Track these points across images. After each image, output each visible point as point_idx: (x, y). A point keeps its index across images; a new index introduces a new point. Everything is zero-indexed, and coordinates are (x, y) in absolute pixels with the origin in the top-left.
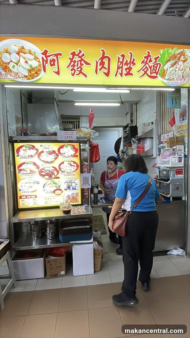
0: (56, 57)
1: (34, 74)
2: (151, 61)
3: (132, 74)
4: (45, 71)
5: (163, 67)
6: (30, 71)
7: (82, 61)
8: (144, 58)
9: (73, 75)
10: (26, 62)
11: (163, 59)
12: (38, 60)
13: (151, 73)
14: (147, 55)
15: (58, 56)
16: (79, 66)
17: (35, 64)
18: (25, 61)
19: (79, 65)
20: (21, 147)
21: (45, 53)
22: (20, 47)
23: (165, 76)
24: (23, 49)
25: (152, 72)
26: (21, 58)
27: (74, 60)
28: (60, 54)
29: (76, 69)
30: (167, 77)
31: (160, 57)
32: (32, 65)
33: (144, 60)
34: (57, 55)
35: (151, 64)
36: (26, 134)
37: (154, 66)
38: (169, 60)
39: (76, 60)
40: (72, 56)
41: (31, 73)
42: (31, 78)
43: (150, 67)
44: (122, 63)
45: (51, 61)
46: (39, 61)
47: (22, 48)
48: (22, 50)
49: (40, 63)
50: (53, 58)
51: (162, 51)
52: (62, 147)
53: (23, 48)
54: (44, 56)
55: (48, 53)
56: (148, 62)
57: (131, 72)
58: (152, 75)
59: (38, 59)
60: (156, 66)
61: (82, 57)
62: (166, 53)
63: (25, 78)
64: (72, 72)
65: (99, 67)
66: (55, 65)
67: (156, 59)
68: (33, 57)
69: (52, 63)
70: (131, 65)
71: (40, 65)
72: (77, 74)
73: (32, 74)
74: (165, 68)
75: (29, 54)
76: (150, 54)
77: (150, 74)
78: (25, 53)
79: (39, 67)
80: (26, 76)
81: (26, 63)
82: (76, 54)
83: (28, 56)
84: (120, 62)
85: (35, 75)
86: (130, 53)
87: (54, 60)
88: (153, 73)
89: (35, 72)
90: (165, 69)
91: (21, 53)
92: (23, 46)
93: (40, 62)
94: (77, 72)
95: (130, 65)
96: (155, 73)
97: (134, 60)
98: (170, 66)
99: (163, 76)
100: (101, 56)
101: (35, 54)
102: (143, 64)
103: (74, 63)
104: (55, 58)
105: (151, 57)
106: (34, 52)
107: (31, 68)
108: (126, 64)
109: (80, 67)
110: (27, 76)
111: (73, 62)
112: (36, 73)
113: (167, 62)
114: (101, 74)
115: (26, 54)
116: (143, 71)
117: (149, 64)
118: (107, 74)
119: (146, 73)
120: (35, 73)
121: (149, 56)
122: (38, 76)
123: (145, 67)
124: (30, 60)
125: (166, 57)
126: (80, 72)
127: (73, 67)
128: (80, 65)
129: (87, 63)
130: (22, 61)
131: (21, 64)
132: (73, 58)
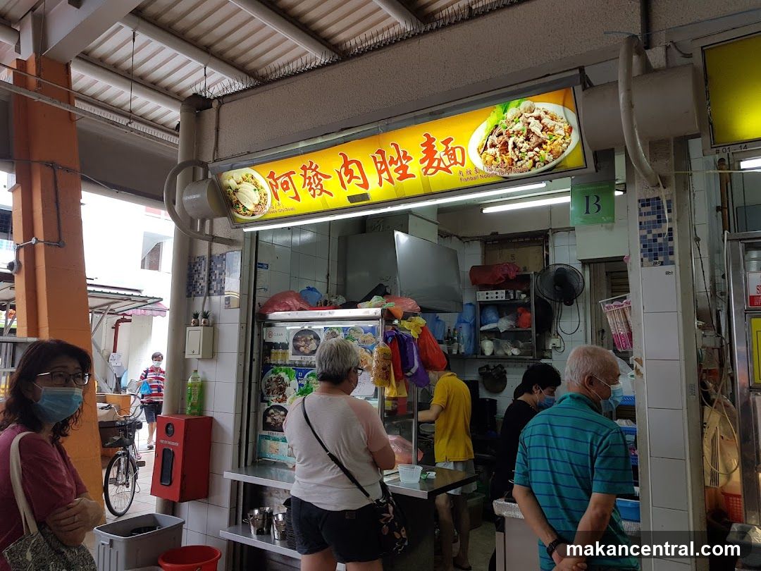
7: (319, 175)
9: (314, 196)
16: (317, 183)
19: (317, 181)
21: (272, 175)
27: (307, 176)
29: (315, 188)
34: (288, 175)
39: (311, 176)
44: (383, 162)
45: (282, 185)
50: (285, 179)
61: (317, 170)
69: (285, 186)
82: (308, 167)
87: (286, 182)
94: (318, 192)
97: (405, 153)
103: (310, 181)
104: (287, 179)
109: (319, 184)
126: (322, 190)
132: (305, 174)
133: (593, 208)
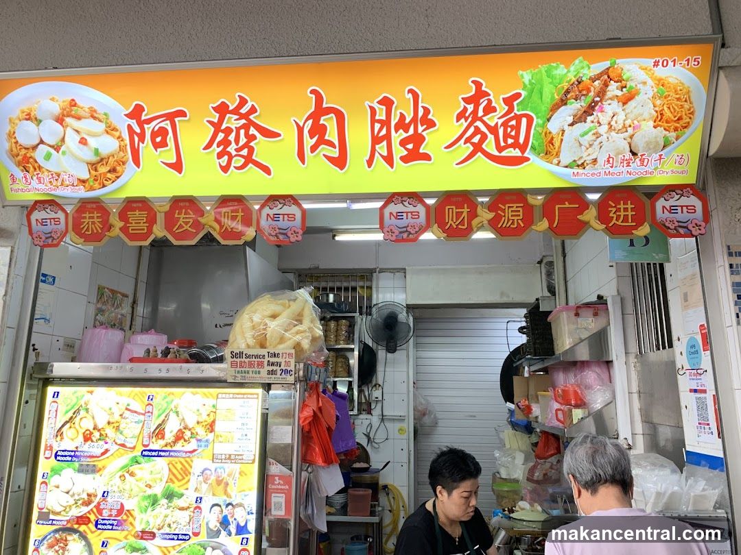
0: (168, 122)
1: (105, 174)
2: (490, 109)
3: (427, 157)
4: (137, 162)
5: (544, 126)
6: (93, 166)
7: (252, 128)
8: (463, 103)
9: (225, 169)
10: (83, 142)
11: (535, 97)
12: (117, 134)
13: (500, 149)
14: (473, 92)
15: (176, 120)
16: (241, 143)
17: (108, 145)
18: (79, 139)
19: (243, 140)
21: (136, 113)
22: (64, 102)
23: (557, 155)
24: (73, 108)
25: (502, 144)
26: (69, 131)
27: (223, 127)
28: (182, 114)
29: (234, 153)
30: (566, 158)
31: (524, 93)
32: (100, 151)
33: (465, 109)
34: (171, 117)
35: (492, 120)
37: (505, 124)
38: (563, 102)
39: (233, 127)
40: (217, 115)
41: (96, 170)
42: (96, 185)
43: (493, 130)
44: (386, 123)
45: (154, 135)
46: (119, 138)
47: (71, 106)
48: (72, 110)
49: (122, 143)
50: (162, 125)
51: (526, 76)
53: (73, 103)
54: (134, 121)
55: (144, 113)
56: (480, 113)
57: (421, 151)
58: (504, 154)
59: (117, 130)
60: (513, 123)
61: (251, 117)
62: (546, 80)
63: (82, 187)
64: (220, 161)
65: (309, 142)
66: (167, 146)
67: (509, 101)
68: (101, 127)
69: (158, 139)
70: (420, 129)
71: (122, 149)
72: (239, 165)
73: (101, 174)
74: (554, 126)
75: (92, 120)
76: (483, 88)
77: (496, 153)
78: (79, 118)
79: (121, 153)
80: (83, 182)
81: (81, 146)
82: (231, 108)
83: (87, 125)
84: (379, 121)
85: (109, 175)
86: (410, 91)
87: (163, 132)
88: (508, 146)
89: (108, 168)
90: (554, 132)
91: (68, 120)
92: (73, 100)
93: (122, 140)
94: (238, 161)
95: (416, 129)
96: (514, 146)
97: (427, 111)
98: (570, 120)
99: (549, 150)
100: (313, 109)
101: (107, 119)
102: (463, 120)
103: (227, 136)
104: (167, 125)
105: (491, 97)
106: (106, 114)
107: (98, 158)
108: (402, 125)
109: (246, 145)
110: (87, 180)
111: (223, 131)
112: (113, 170)
113: (555, 108)
115: (83, 120)
116: (468, 144)
117: (485, 118)
118: (340, 162)
119: (478, 148)
120: (109, 171)
121: (480, 94)
122: (118, 177)
123: (472, 130)
124: (94, 135)
125: (550, 93)
126: (249, 160)
127: (222, 147)
128: (245, 140)
129: (267, 134)
130: (72, 140)
131: (68, 147)
132: (221, 120)
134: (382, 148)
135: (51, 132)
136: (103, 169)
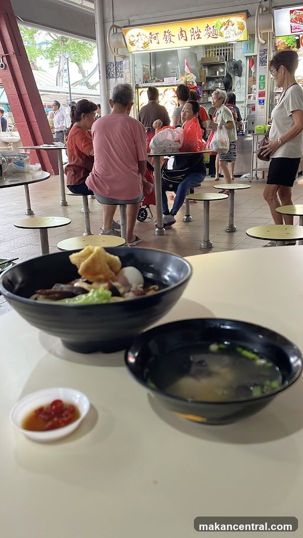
3: (201, 38)
4: (151, 43)
5: (220, 31)
6: (144, 44)
9: (166, 43)
11: (217, 26)
13: (213, 36)
17: (146, 40)
20: (143, 91)
28: (158, 33)
30: (224, 37)
31: (215, 25)
33: (206, 29)
34: (156, 34)
35: (211, 30)
36: (146, 82)
37: (213, 31)
38: (222, 26)
40: (164, 33)
42: (145, 47)
43: (211, 32)
51: (215, 22)
52: (166, 90)
53: (139, 33)
59: (147, 37)
62: (218, 23)
63: (142, 48)
64: (165, 41)
65: (180, 37)
66: (156, 39)
67: (213, 27)
68: (145, 37)
70: (199, 33)
78: (141, 35)
79: (149, 41)
81: (142, 41)
82: (167, 32)
83: (142, 37)
86: (196, 26)
87: (155, 37)
91: (139, 36)
93: (149, 39)
98: (224, 30)
99: (222, 35)
102: (206, 31)
104: (156, 35)
105: (210, 26)
106: (145, 34)
108: (196, 32)
109: (170, 38)
113: (221, 28)
114: (182, 40)
116: (207, 35)
117: (209, 30)
118: (186, 40)
119: (209, 36)
121: (208, 26)
122: (148, 46)
123: (208, 32)
125: (220, 25)
129: (173, 36)
130: (140, 39)
131: (139, 41)
133: (249, 48)
134: (193, 37)
135: (136, 38)
136: (146, 45)
